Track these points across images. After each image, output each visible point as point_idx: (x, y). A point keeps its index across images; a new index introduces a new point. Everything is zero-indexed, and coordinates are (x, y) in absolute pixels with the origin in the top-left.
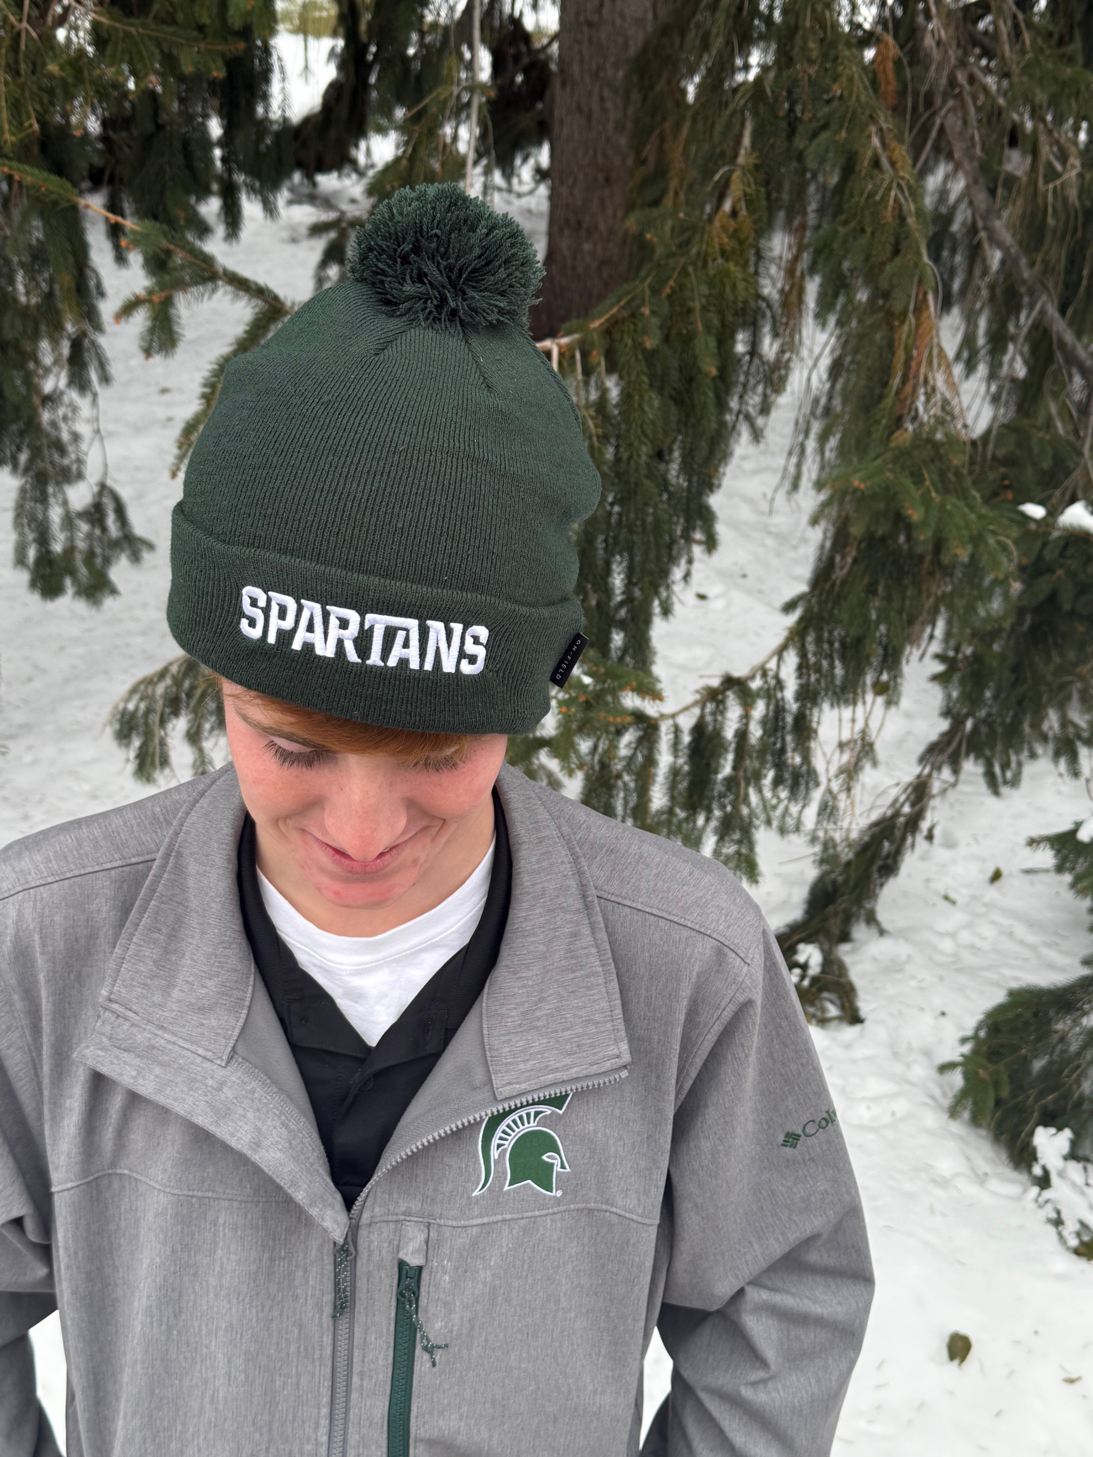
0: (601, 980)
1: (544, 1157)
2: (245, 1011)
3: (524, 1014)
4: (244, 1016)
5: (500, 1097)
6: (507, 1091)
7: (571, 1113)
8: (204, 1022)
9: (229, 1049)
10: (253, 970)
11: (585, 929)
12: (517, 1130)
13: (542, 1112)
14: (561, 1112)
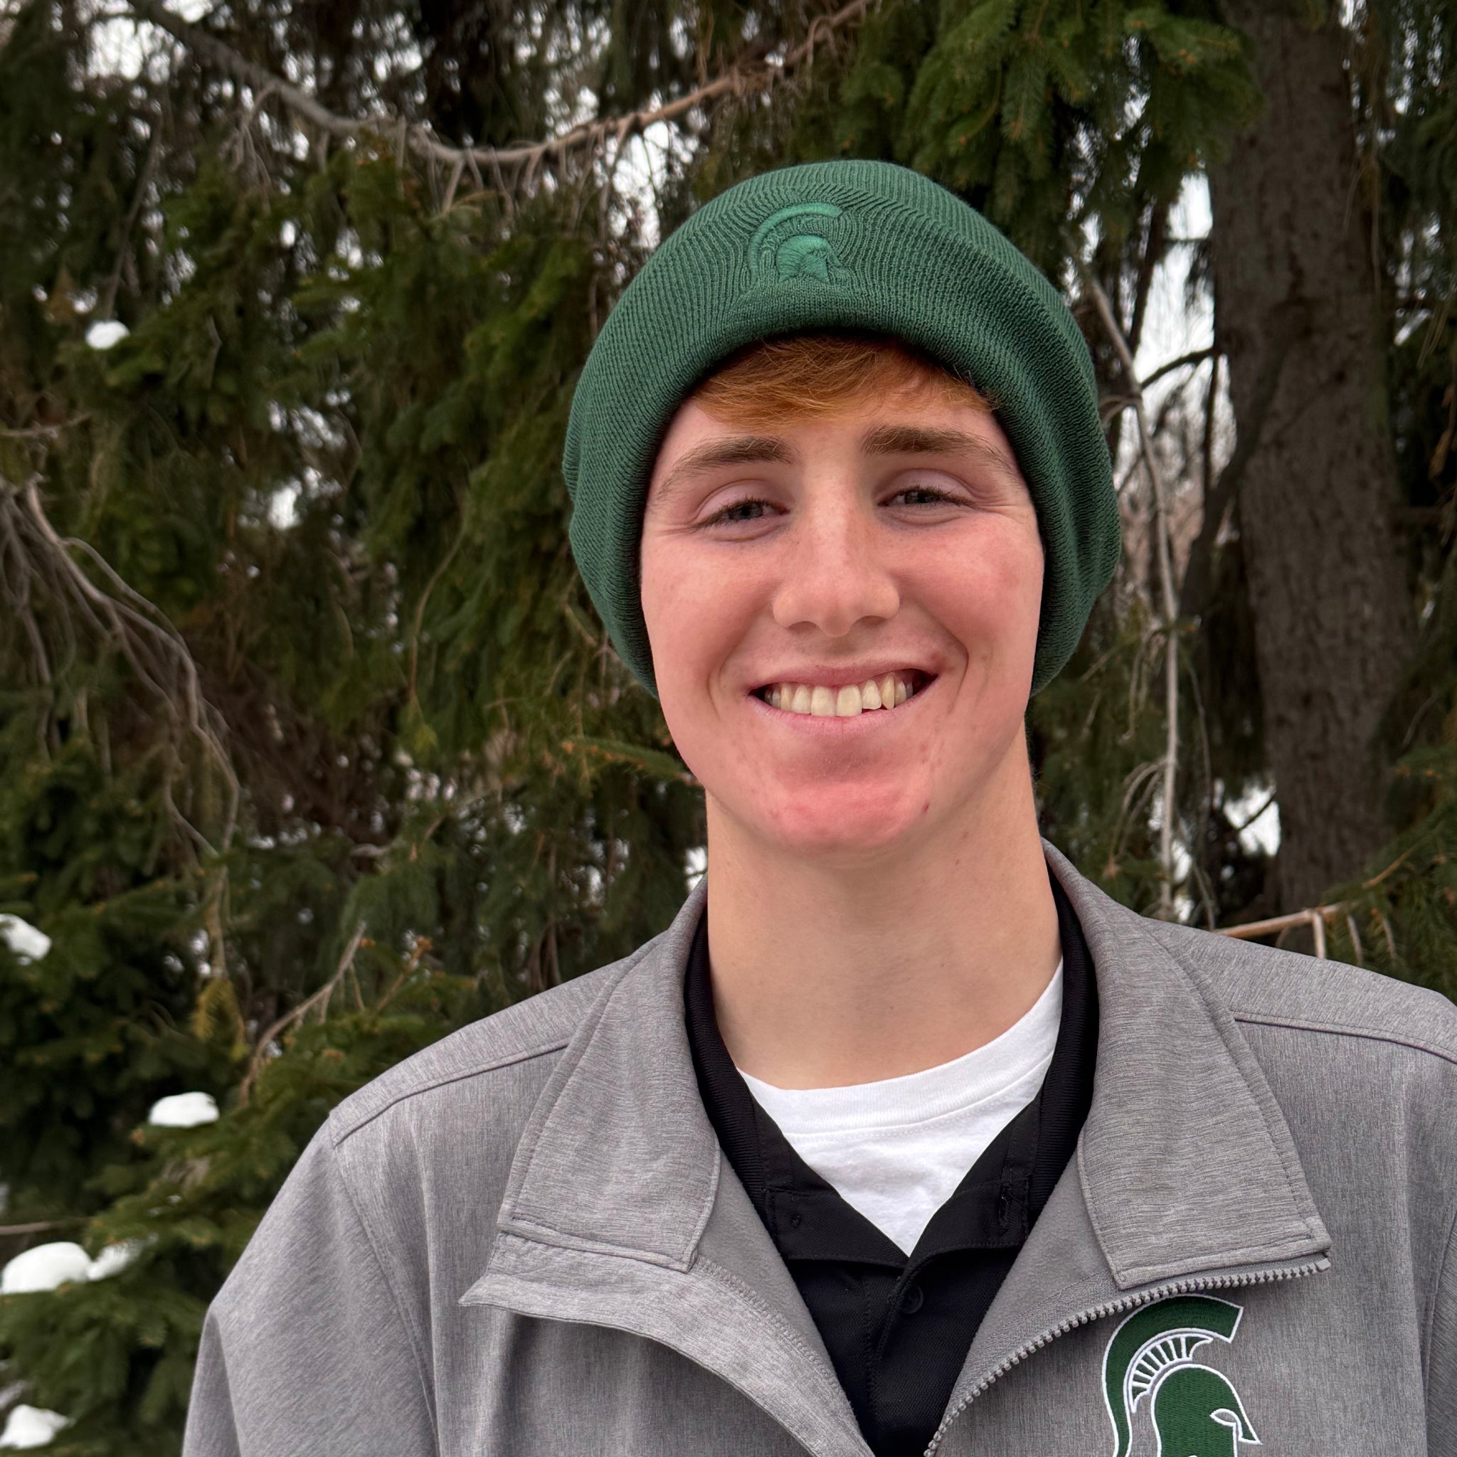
0: (1259, 1122)
1: (1213, 1416)
2: (711, 1198)
3: (1146, 1163)
4: (710, 1205)
5: (1123, 1285)
6: (1135, 1275)
7: (1247, 1342)
8: (652, 1216)
9: (691, 1248)
10: (718, 1147)
11: (1223, 1059)
12: (1162, 1367)
13: (1198, 1340)
14: (1229, 1340)
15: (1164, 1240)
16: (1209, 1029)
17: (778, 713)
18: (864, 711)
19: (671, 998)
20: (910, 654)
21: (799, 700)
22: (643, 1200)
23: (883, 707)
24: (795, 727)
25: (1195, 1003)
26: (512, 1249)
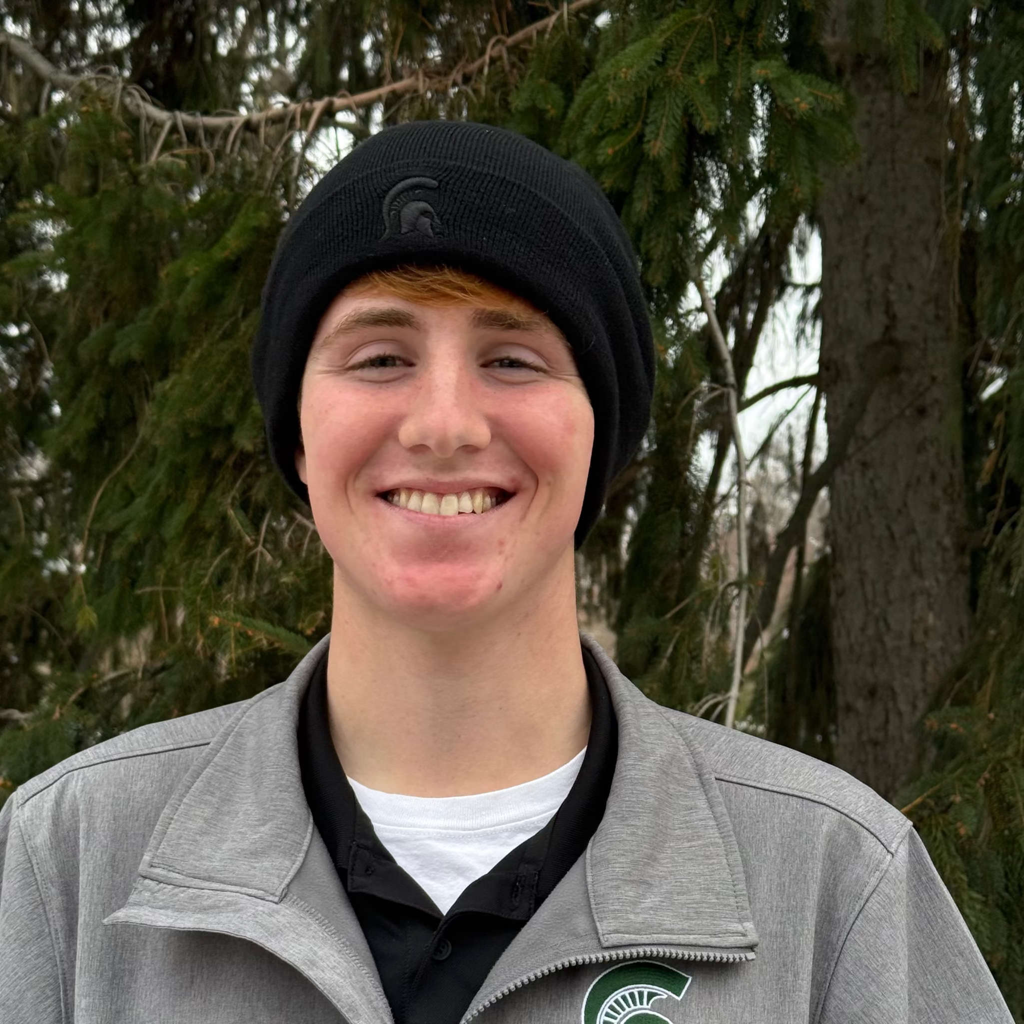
0: (721, 851)
2: (302, 855)
4: (300, 859)
5: (606, 944)
6: (616, 939)
7: (691, 1001)
8: (256, 865)
9: (283, 886)
10: (311, 820)
11: (702, 803)
12: (628, 1010)
13: (656, 994)
14: (679, 999)
15: (640, 919)
16: (695, 782)
17: (397, 509)
18: (460, 513)
19: (290, 712)
20: (496, 476)
21: (414, 501)
22: (251, 853)
23: (473, 512)
24: (409, 519)
25: (688, 763)
26: (147, 889)
